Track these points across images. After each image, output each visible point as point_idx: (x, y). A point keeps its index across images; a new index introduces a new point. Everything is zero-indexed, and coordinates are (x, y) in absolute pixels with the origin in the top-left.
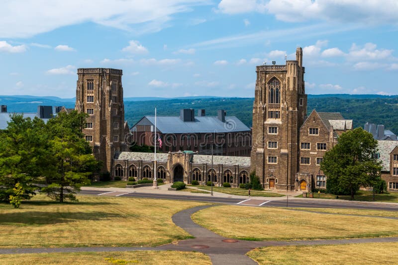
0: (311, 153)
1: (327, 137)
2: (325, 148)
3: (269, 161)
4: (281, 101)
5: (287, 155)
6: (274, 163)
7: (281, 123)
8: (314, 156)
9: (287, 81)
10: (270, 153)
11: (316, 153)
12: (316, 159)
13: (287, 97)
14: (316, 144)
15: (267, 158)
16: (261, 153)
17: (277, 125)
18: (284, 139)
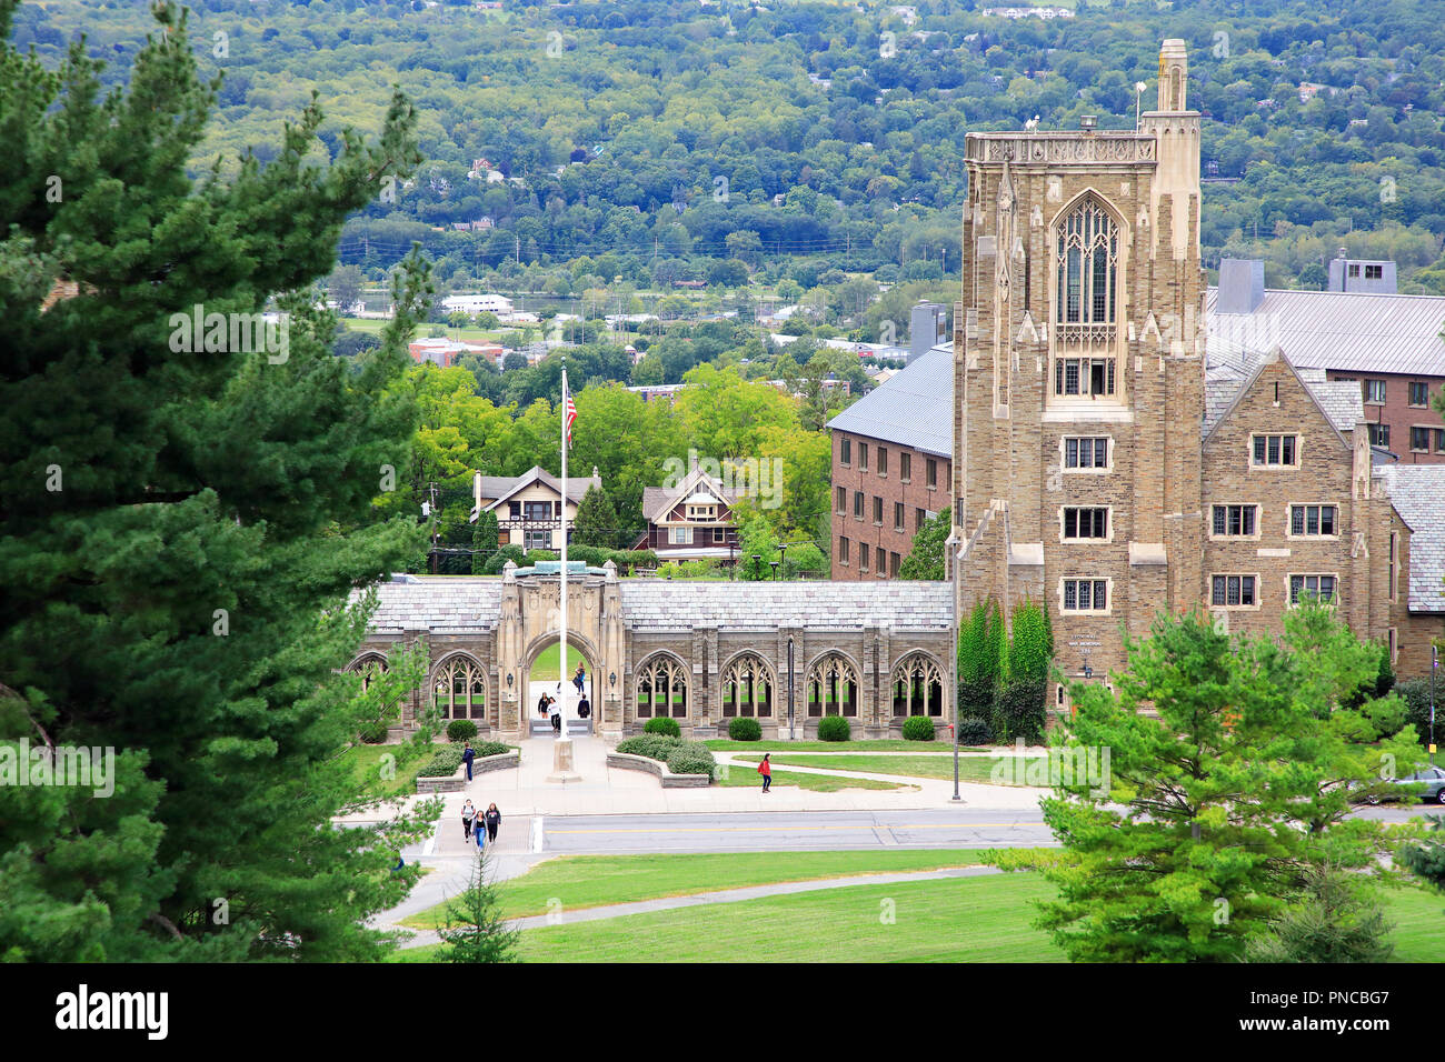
0: (1261, 552)
1: (1339, 474)
2: (1327, 529)
3: (1070, 604)
4: (1121, 311)
5: (1162, 569)
6: (1091, 611)
7: (1126, 416)
8: (1276, 566)
9: (1156, 214)
10: (1073, 562)
11: (1286, 552)
12: (1287, 581)
13: (1156, 291)
14: (1289, 511)
15: (1061, 591)
16: (1032, 567)
17: (1109, 426)
18: (1146, 492)
